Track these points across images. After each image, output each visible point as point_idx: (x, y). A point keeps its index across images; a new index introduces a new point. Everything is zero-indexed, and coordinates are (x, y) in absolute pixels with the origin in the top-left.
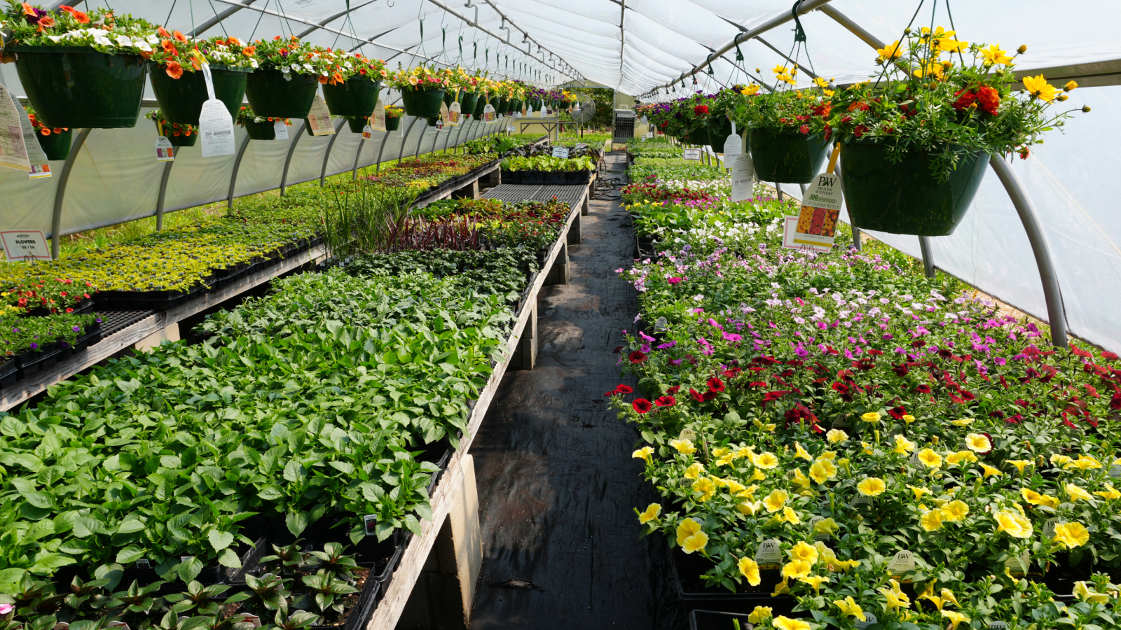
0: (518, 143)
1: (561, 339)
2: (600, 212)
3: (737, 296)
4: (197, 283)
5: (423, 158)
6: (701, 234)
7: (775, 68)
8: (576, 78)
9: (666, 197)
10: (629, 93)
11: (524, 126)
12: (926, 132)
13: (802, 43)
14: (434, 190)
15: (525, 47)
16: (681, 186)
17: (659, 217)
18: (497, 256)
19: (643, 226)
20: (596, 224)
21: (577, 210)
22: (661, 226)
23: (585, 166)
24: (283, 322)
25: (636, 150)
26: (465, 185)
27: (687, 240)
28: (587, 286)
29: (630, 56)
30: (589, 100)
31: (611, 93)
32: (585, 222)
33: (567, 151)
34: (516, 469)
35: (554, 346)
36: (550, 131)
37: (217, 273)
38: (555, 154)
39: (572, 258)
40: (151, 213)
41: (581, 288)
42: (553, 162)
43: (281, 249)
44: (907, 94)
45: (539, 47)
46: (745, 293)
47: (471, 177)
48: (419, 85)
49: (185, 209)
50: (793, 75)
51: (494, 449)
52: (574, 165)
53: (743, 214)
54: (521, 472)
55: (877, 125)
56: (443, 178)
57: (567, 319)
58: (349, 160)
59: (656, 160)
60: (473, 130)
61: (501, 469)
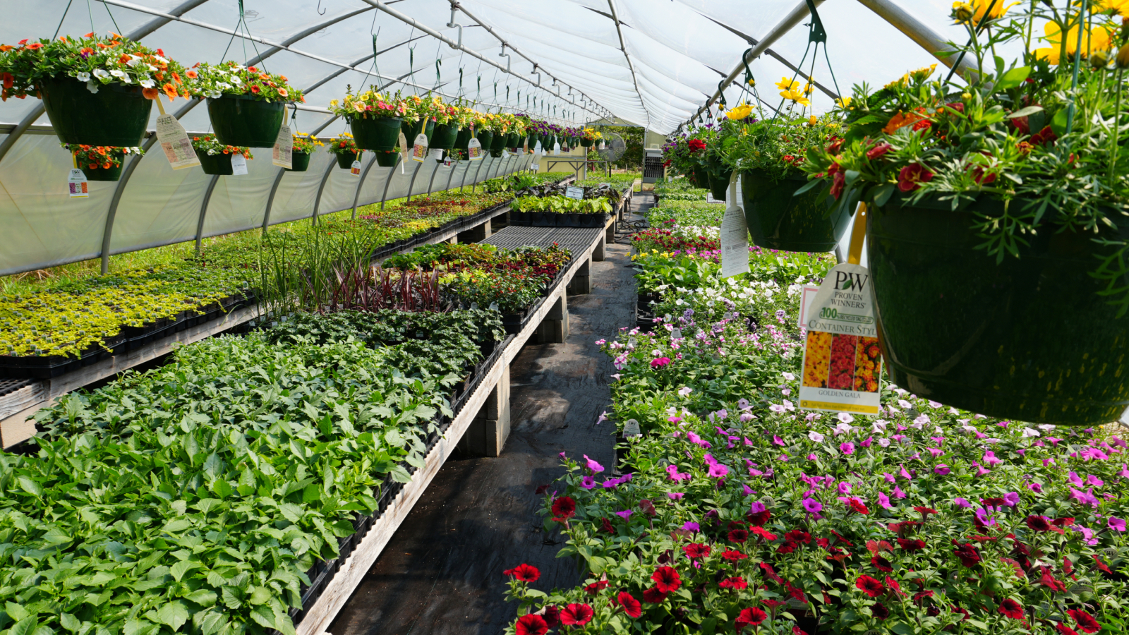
0: (540, 182)
1: (542, 415)
2: (618, 257)
3: (736, 389)
4: (94, 345)
5: (435, 195)
6: (710, 296)
7: (780, 81)
8: (602, 114)
9: (678, 246)
10: (660, 132)
11: (551, 164)
12: (1089, 185)
13: (821, 44)
14: (434, 231)
15: (534, 79)
16: (698, 232)
17: (662, 271)
18: (451, 322)
19: (644, 282)
20: (611, 270)
21: (587, 255)
22: (666, 283)
23: (601, 207)
24: (132, 415)
25: (663, 191)
26: (475, 225)
27: (691, 302)
28: (585, 346)
29: (644, 88)
30: (621, 139)
31: (642, 131)
32: (596, 269)
33: (581, 191)
34: (443, 610)
35: (531, 423)
36: (577, 170)
37: (126, 330)
38: (568, 194)
39: (572, 310)
40: (94, 255)
41: (578, 348)
42: (566, 204)
43: (224, 301)
44: (1025, 95)
45: (555, 79)
46: (748, 384)
47: (481, 218)
48: (367, 112)
49: (138, 250)
50: (807, 93)
51: (420, 578)
52: (590, 206)
53: (764, 268)
54: (446, 616)
55: (956, 165)
56: (446, 218)
57: (554, 388)
58: (348, 198)
59: (681, 202)
60: (494, 167)
61: (422, 610)
